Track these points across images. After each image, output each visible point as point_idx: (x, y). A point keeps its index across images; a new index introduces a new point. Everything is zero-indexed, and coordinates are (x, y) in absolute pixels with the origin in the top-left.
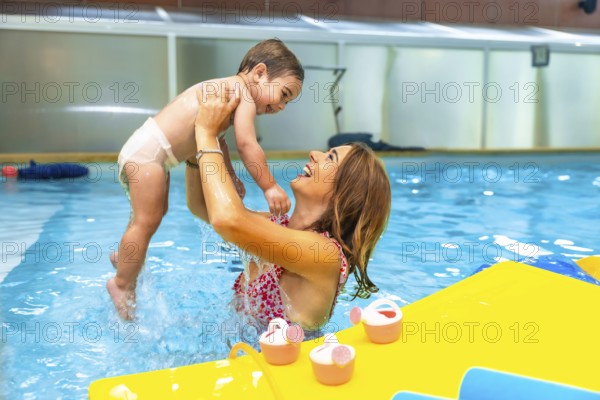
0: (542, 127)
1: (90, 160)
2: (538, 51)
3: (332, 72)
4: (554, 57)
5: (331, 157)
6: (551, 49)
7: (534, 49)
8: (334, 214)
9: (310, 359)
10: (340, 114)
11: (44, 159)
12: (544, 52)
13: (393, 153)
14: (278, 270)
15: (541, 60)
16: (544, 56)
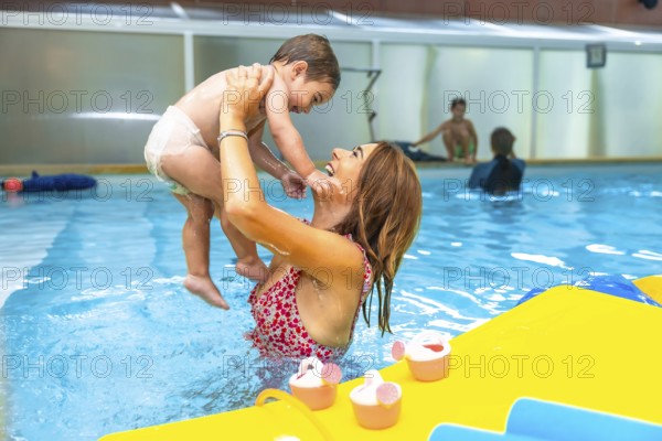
0: (597, 134)
1: (98, 172)
2: (593, 51)
3: (365, 74)
4: (611, 57)
5: (355, 154)
6: (609, 48)
7: (589, 48)
8: (358, 215)
9: (351, 401)
10: (375, 121)
11: (48, 170)
12: (600, 51)
13: (434, 164)
14: (295, 275)
15: (596, 60)
16: (600, 55)
